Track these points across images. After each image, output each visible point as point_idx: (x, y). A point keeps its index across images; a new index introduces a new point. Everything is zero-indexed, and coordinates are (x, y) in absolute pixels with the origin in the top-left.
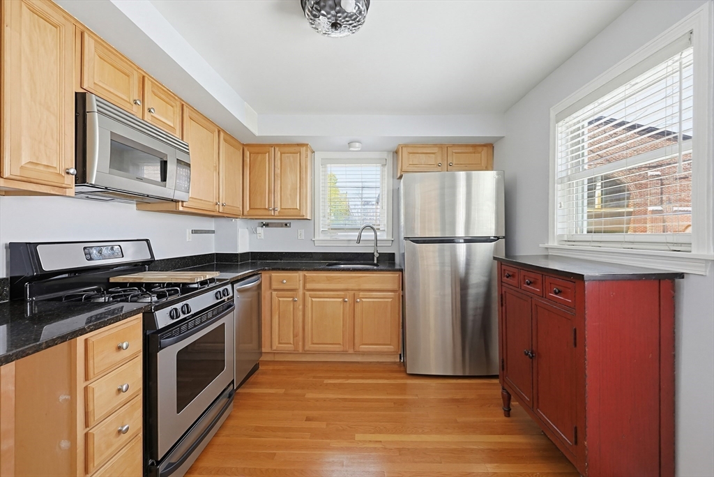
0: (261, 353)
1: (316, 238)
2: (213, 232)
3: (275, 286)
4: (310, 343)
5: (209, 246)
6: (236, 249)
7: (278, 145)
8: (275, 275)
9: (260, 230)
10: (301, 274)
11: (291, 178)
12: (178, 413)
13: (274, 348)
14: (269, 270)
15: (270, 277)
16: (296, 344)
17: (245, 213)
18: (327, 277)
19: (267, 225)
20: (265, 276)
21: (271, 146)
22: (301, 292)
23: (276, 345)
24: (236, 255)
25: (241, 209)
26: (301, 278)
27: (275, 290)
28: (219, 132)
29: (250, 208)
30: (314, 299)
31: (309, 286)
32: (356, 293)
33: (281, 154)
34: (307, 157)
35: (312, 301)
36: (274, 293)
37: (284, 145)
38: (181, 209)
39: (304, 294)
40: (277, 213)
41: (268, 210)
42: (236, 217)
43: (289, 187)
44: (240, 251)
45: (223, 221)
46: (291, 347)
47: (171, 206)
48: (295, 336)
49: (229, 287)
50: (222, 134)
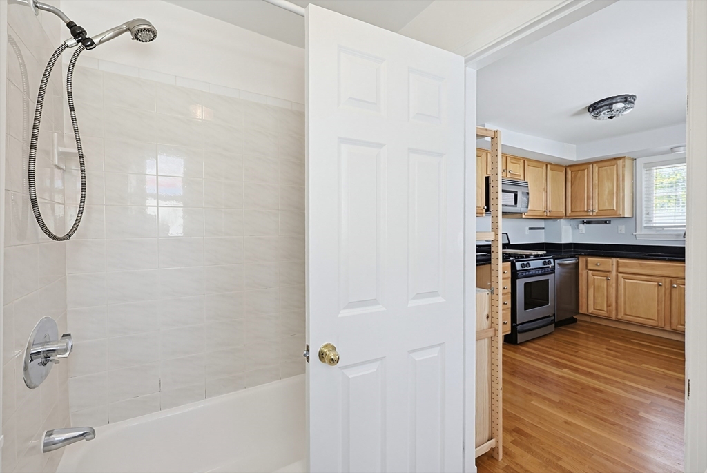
0: (578, 313)
1: (637, 233)
2: (543, 228)
3: (589, 267)
4: (622, 313)
5: (541, 238)
6: (561, 240)
7: (596, 162)
8: (590, 259)
9: (581, 226)
10: (615, 260)
11: (607, 186)
12: (525, 310)
13: (590, 311)
14: (585, 255)
15: (587, 261)
16: (609, 312)
17: (568, 215)
18: (640, 264)
19: (588, 223)
20: (582, 260)
21: (589, 163)
22: (614, 273)
23: (591, 310)
24: (561, 244)
25: (564, 212)
26: (615, 264)
27: (591, 270)
28: (547, 165)
29: (572, 211)
30: (626, 280)
31: (621, 269)
32: (673, 279)
33: (599, 168)
34: (624, 167)
35: (625, 282)
36: (590, 272)
37: (602, 161)
38: (524, 216)
39: (617, 275)
40: (594, 214)
41: (587, 211)
42: (560, 218)
43: (606, 193)
44: (563, 242)
45: (550, 222)
46: (604, 314)
47: (518, 215)
48: (609, 306)
49: (552, 260)
50: (549, 166)
